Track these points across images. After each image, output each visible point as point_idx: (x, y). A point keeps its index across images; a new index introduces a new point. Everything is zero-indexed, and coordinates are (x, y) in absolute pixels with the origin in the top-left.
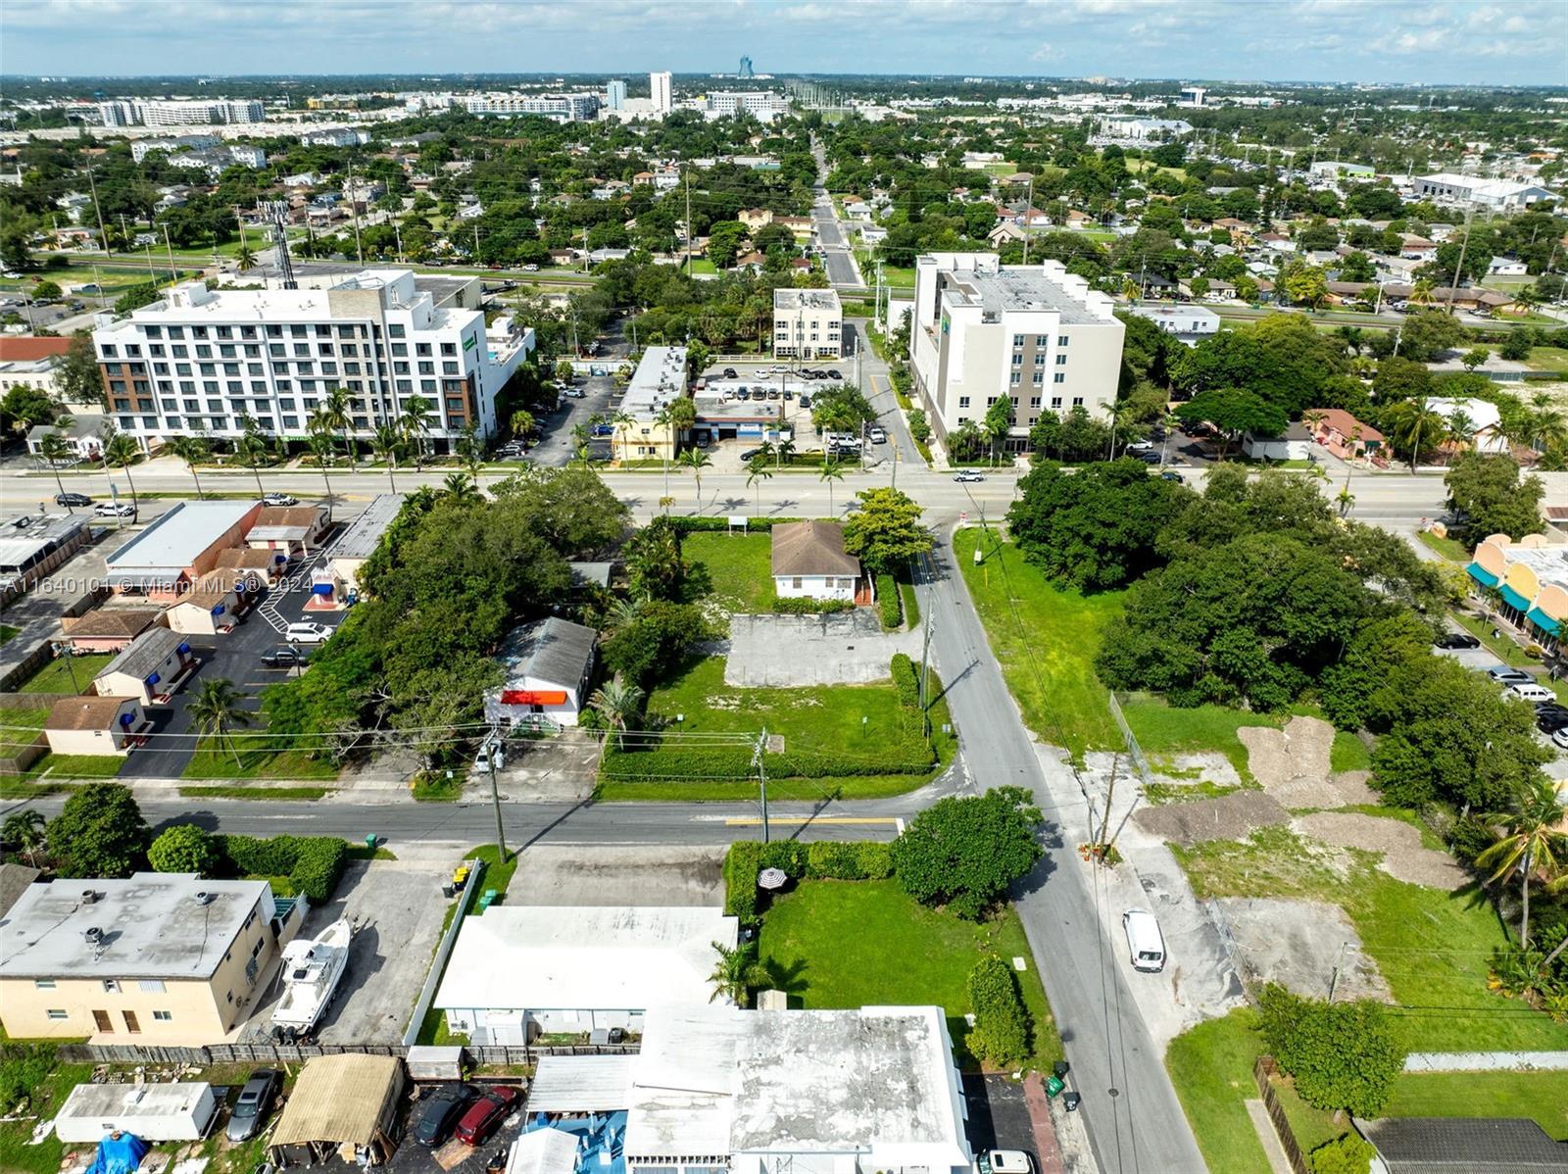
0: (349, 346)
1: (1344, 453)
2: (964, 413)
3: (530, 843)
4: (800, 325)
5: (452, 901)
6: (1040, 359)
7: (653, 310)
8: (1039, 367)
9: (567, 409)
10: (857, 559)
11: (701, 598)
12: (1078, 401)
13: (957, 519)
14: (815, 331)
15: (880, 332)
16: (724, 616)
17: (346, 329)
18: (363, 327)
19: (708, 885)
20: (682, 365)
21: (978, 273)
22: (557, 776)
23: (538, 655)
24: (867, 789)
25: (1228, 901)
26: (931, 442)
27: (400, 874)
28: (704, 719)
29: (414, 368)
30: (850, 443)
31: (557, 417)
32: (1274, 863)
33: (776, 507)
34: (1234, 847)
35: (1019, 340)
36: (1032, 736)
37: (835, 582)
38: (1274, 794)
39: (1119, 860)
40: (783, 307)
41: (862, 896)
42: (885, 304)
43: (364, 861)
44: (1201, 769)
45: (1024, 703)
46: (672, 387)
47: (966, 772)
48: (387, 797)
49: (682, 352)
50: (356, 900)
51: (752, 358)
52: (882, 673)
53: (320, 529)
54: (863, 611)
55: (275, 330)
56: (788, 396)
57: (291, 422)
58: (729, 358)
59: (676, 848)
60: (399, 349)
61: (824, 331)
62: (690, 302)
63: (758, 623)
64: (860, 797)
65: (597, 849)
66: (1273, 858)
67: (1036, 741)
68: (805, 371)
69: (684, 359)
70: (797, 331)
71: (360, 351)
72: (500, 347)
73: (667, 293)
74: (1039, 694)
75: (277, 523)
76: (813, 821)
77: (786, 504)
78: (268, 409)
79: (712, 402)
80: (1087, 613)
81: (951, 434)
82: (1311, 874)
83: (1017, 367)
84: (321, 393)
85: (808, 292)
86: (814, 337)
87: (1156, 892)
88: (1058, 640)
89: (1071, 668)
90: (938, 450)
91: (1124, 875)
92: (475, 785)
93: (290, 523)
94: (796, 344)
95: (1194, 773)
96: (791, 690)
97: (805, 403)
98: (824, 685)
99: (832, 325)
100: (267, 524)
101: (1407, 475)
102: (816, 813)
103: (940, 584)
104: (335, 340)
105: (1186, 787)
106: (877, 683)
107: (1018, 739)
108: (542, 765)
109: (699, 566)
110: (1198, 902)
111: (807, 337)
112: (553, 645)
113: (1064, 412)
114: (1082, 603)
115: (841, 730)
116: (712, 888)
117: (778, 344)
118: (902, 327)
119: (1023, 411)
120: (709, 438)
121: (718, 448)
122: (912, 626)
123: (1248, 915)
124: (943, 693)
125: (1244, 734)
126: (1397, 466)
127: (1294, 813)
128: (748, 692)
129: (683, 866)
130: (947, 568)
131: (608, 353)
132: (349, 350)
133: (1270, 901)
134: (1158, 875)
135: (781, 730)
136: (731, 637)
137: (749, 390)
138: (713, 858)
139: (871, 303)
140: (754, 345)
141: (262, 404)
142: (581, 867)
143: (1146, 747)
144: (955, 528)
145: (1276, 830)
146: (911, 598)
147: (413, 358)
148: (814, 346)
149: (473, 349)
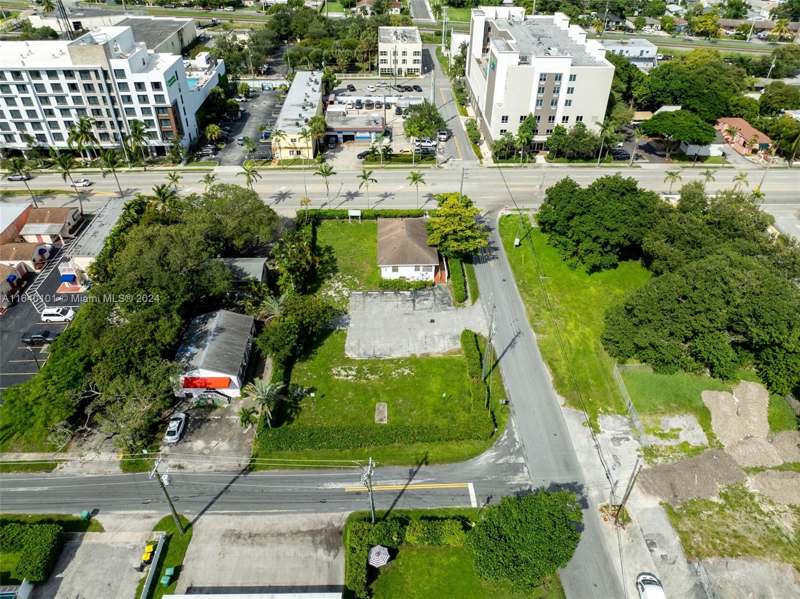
0: (88, 85)
1: (745, 151)
2: (504, 126)
3: (202, 513)
4: (395, 53)
5: (142, 575)
6: (556, 91)
7: (303, 41)
8: (555, 95)
9: (245, 116)
10: (436, 249)
11: (330, 278)
12: (579, 118)
13: (499, 207)
14: (404, 57)
15: (445, 55)
16: (345, 293)
17: (84, 73)
18: (96, 72)
19: (332, 554)
20: (319, 86)
21: (511, 21)
22: (224, 446)
23: (210, 346)
24: (446, 455)
25: (710, 560)
26: (481, 144)
27: (104, 546)
28: (330, 389)
29: (135, 99)
30: (429, 144)
31: (238, 124)
32: (738, 521)
33: (380, 198)
34: (709, 505)
35: (543, 78)
36: (560, 400)
37: (421, 268)
38: (732, 454)
39: (628, 520)
40: (384, 41)
41: (445, 562)
42: (449, 35)
43: (80, 534)
44: (680, 430)
45: (554, 370)
46: (312, 105)
47: (516, 436)
48: (102, 468)
49: (319, 75)
50: (70, 575)
51: (365, 76)
52: (455, 344)
53: (73, 223)
54: (440, 288)
55: (35, 74)
56: (388, 106)
57: (58, 137)
58: (350, 76)
59: (309, 515)
60: (123, 86)
61: (410, 58)
62: (325, 36)
63: (369, 299)
64: (442, 461)
65: (250, 518)
66: (737, 515)
67: (564, 405)
68: (399, 86)
69: (320, 82)
70: (393, 58)
71: (97, 88)
72: (201, 74)
73: (311, 29)
74: (563, 362)
75: (42, 221)
76: (409, 487)
77: (386, 195)
78: (41, 128)
79: (338, 114)
80: (592, 288)
81: (495, 141)
82: (767, 532)
83: (541, 95)
84: (74, 118)
85: (400, 29)
86: (404, 61)
87: (658, 552)
88: (573, 312)
89: (584, 338)
90: (486, 150)
91: (633, 535)
92: (165, 455)
93: (50, 221)
94: (393, 66)
95: (674, 434)
96: (392, 361)
97: (399, 111)
98: (414, 355)
99: (416, 53)
100: (35, 222)
101: (786, 168)
102: (410, 479)
103: (491, 263)
104: (77, 80)
105: (671, 448)
106: (451, 353)
107: (551, 404)
108: (214, 435)
109: (329, 249)
110: (689, 562)
111: (400, 62)
112: (223, 335)
113: (570, 126)
114: (588, 280)
115: (427, 397)
116: (335, 556)
117: (381, 66)
118: (459, 54)
119: (542, 126)
120: (337, 141)
121: (342, 149)
122: (474, 300)
123: (726, 575)
124: (497, 362)
125: (707, 397)
126: (780, 161)
127: (748, 471)
128: (362, 363)
129: (313, 533)
130: (496, 249)
131: (274, 72)
132: (89, 87)
133: (741, 561)
134: (658, 535)
135: (385, 398)
136: (350, 313)
137: (363, 102)
138: (336, 525)
139: (439, 34)
140: (366, 65)
141: (36, 125)
142: (239, 536)
143: (640, 409)
144: (500, 215)
145: (737, 488)
146: (473, 276)
147: (133, 93)
148: (404, 67)
149: (175, 85)
